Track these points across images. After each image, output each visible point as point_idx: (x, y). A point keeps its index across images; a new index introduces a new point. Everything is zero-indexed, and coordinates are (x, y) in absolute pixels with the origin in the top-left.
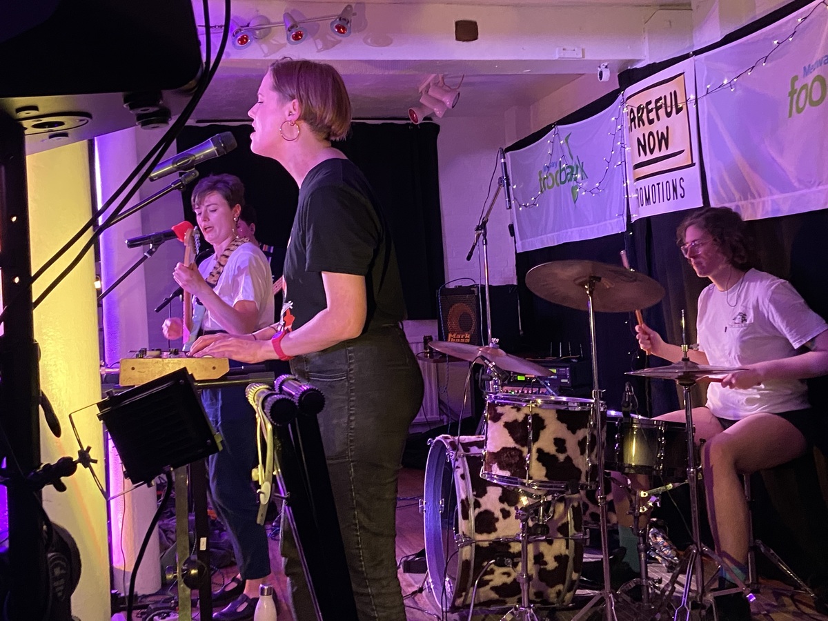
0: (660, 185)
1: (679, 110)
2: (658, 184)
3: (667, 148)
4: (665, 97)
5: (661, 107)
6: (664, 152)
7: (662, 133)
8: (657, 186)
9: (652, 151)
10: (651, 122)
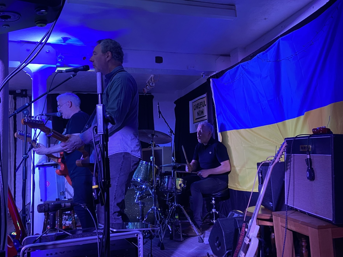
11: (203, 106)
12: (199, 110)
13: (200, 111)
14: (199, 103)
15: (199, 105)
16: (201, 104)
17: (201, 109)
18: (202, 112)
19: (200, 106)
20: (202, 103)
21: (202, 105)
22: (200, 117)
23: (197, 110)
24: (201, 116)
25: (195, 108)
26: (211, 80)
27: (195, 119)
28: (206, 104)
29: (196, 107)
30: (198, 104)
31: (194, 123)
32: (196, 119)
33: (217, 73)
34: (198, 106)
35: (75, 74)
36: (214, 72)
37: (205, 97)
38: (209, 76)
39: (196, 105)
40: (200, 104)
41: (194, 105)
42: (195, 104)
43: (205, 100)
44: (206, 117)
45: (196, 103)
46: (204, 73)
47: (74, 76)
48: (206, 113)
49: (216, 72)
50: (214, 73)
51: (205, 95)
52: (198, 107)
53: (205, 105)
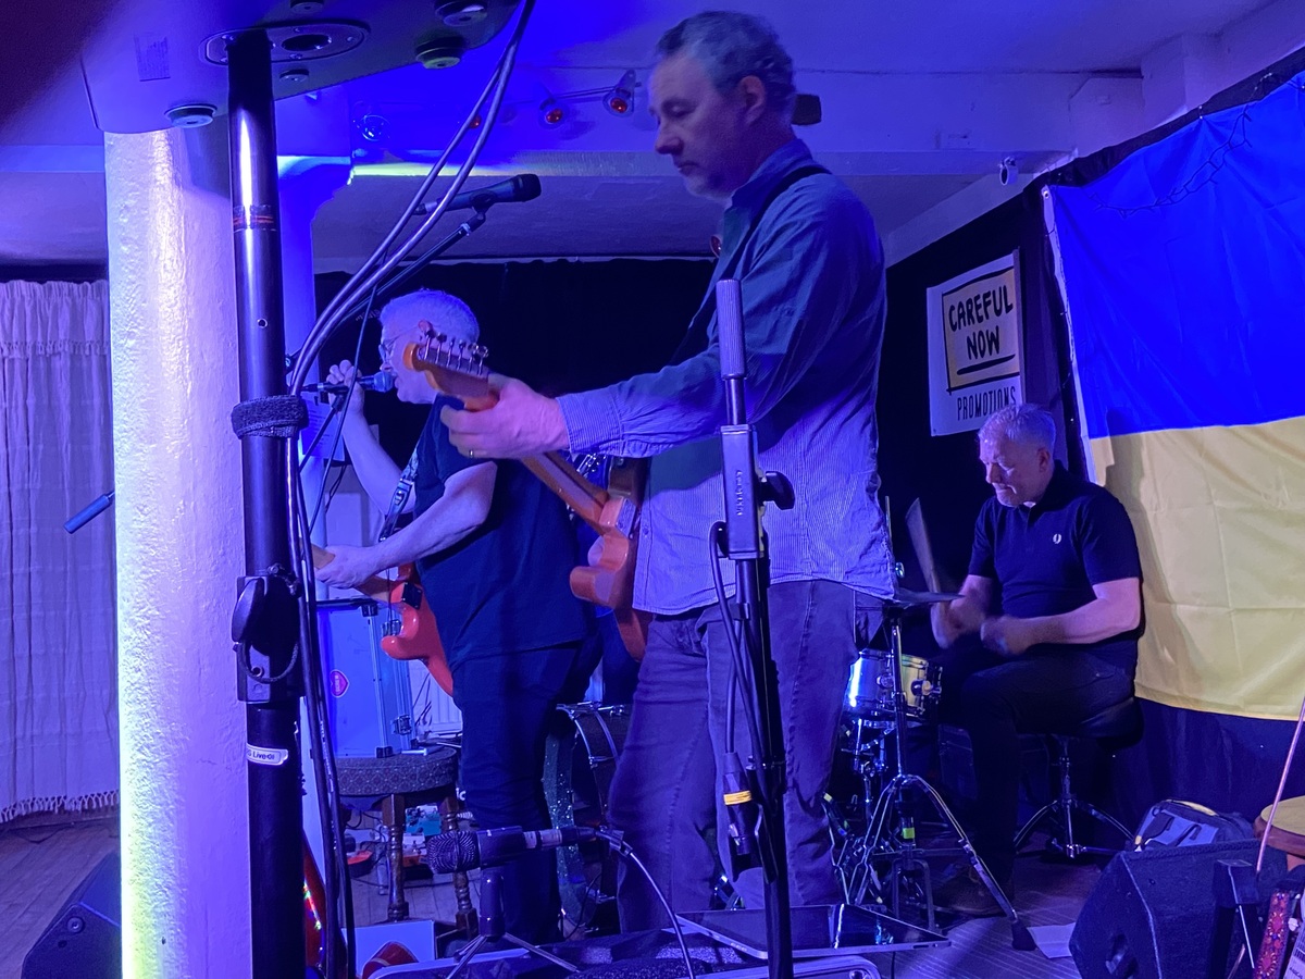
11: (998, 313)
12: (976, 327)
13: (981, 333)
14: (977, 298)
15: (978, 307)
16: (987, 304)
17: (987, 326)
18: (994, 340)
19: (981, 312)
20: (991, 298)
21: (991, 308)
22: (980, 360)
23: (969, 330)
24: (988, 358)
25: (955, 318)
26: (1045, 192)
27: (953, 373)
28: (1013, 299)
29: (961, 316)
30: (969, 302)
31: (950, 390)
32: (960, 372)
33: (1076, 160)
34: (970, 312)
35: (480, 218)
36: (1059, 154)
37: (1011, 268)
38: (1036, 175)
39: (961, 305)
40: (980, 301)
41: (952, 308)
42: (954, 299)
43: (1010, 281)
44: (1015, 365)
45: (963, 296)
46: (1013, 163)
47: (474, 225)
48: (1012, 343)
49: (1070, 153)
50: (1062, 162)
51: (1009, 260)
52: (970, 316)
53: (1009, 308)
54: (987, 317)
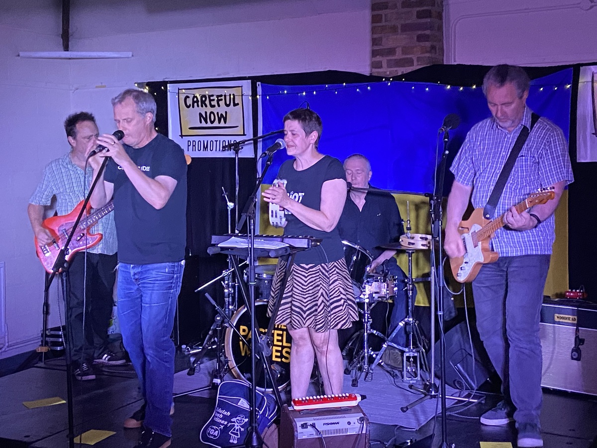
0: (218, 142)
1: (235, 105)
2: (216, 141)
3: (225, 123)
4: (225, 96)
5: (222, 100)
6: (222, 124)
7: (222, 114)
8: (215, 143)
9: (212, 122)
10: (213, 106)
54: (219, 106)
